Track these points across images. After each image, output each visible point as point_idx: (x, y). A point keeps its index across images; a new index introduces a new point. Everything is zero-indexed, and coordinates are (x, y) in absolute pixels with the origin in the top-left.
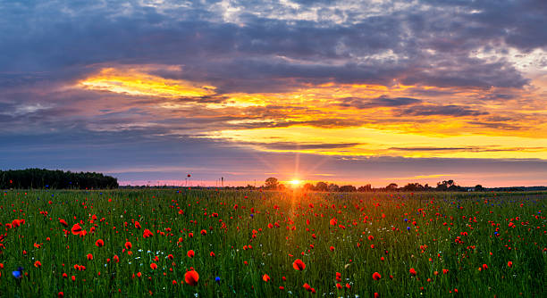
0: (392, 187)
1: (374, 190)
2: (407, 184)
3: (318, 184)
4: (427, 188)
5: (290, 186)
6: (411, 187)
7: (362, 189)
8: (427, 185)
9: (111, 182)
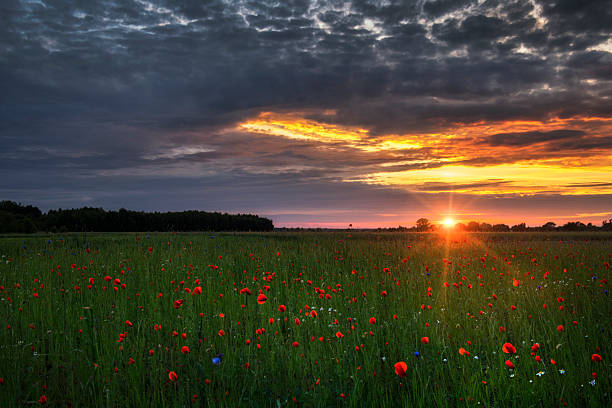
0: (549, 227)
1: (530, 229)
2: (566, 223)
3: (470, 224)
4: (590, 227)
5: (441, 226)
6: (571, 227)
7: (515, 228)
8: (590, 224)
9: (265, 225)
